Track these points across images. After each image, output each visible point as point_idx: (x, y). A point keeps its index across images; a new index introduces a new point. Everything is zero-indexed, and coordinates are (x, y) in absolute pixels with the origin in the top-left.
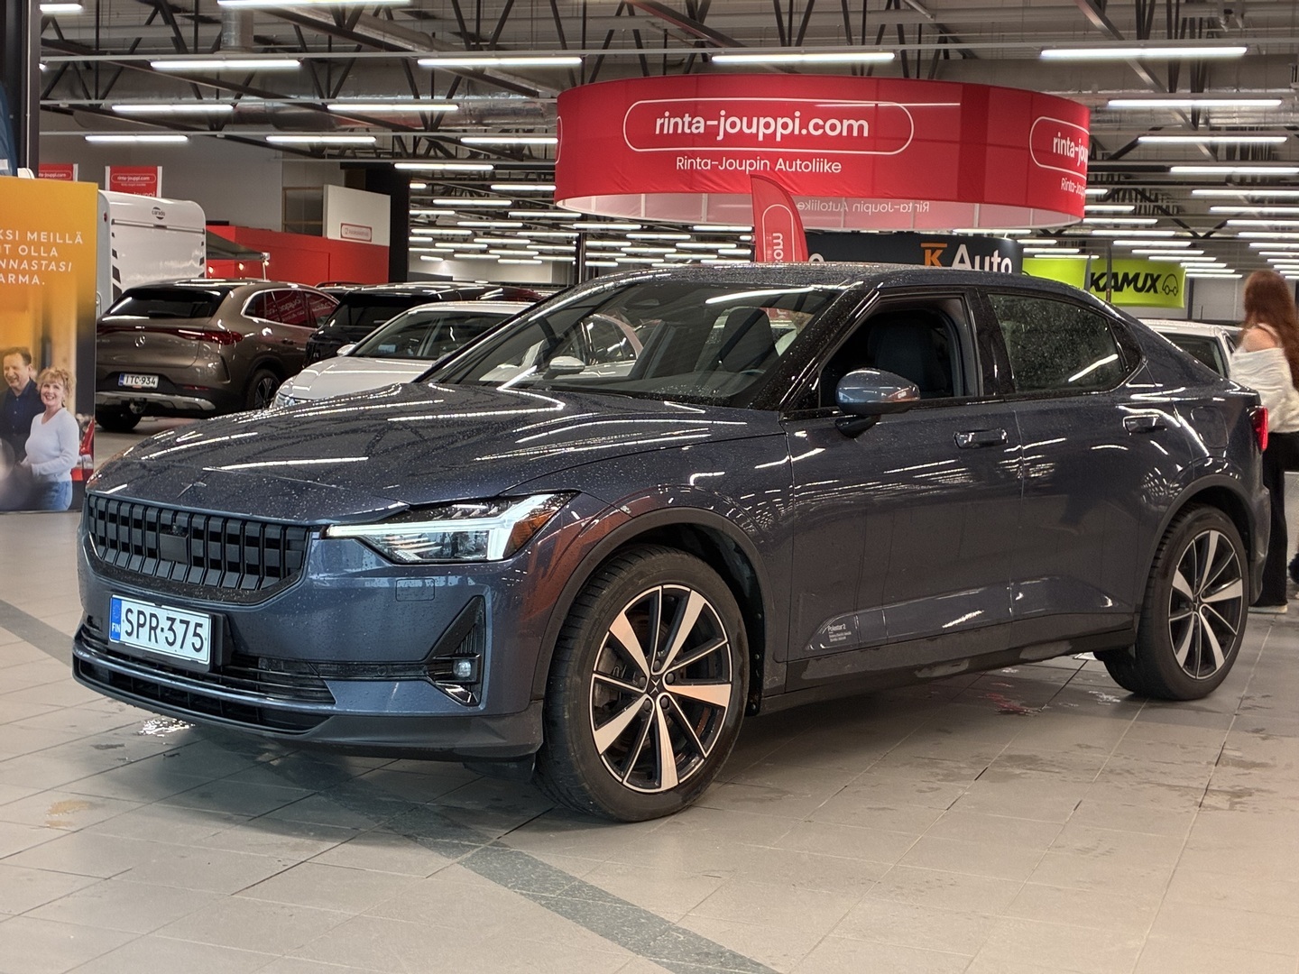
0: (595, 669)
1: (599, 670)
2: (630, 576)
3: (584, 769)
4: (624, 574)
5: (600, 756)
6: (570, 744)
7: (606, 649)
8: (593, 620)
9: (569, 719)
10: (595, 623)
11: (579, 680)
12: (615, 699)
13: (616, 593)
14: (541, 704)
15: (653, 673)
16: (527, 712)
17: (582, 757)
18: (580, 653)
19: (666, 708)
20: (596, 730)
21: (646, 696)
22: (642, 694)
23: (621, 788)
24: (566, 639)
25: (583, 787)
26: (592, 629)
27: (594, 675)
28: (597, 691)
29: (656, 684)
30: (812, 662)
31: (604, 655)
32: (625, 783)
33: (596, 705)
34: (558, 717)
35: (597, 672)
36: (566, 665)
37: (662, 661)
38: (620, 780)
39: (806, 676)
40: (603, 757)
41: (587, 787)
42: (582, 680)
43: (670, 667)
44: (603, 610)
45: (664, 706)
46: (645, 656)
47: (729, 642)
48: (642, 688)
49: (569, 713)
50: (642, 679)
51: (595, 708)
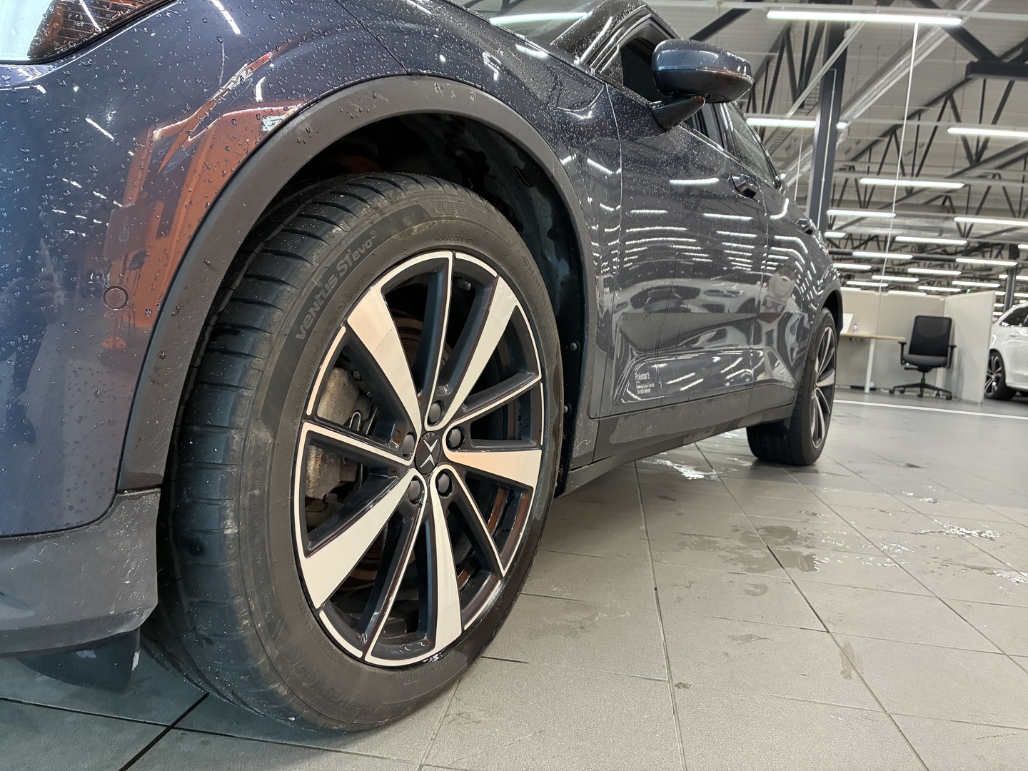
0: (309, 412)
1: (320, 414)
2: (394, 209)
3: (277, 653)
4: (381, 202)
5: (315, 613)
6: (239, 600)
7: (337, 371)
8: (306, 292)
9: (238, 538)
10: (310, 301)
11: (264, 435)
12: (351, 478)
13: (365, 236)
14: (152, 500)
15: (428, 428)
16: (105, 523)
17: (270, 627)
18: (270, 370)
19: (445, 494)
20: (308, 554)
21: (413, 472)
22: (406, 468)
23: (359, 671)
24: (235, 330)
25: (273, 692)
26: (305, 311)
27: (308, 427)
28: (312, 464)
29: (431, 449)
30: (621, 421)
31: (332, 385)
32: (369, 658)
33: (310, 494)
34: (208, 532)
35: (314, 419)
36: (232, 397)
37: (443, 404)
38: (359, 654)
39: (614, 439)
40: (323, 615)
41: (283, 691)
42: (274, 438)
43: (455, 417)
44: (332, 270)
45: (444, 491)
46: (417, 392)
47: (543, 380)
48: (406, 456)
49: (237, 519)
50: (408, 438)
51: (307, 502)
